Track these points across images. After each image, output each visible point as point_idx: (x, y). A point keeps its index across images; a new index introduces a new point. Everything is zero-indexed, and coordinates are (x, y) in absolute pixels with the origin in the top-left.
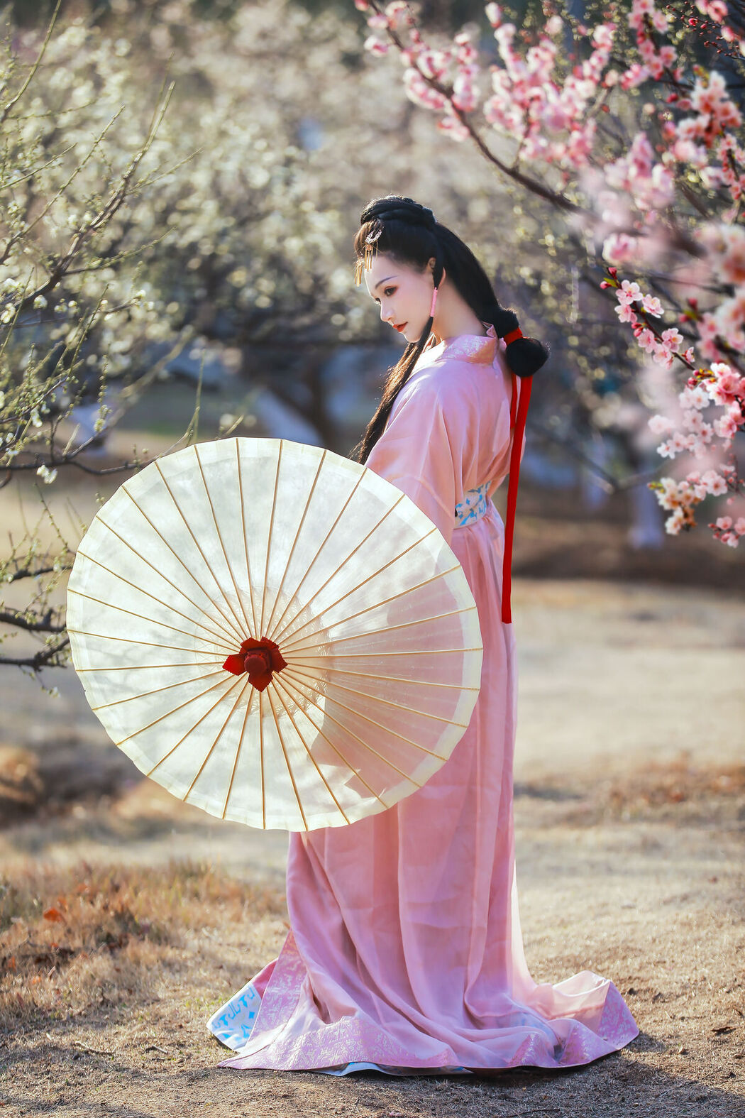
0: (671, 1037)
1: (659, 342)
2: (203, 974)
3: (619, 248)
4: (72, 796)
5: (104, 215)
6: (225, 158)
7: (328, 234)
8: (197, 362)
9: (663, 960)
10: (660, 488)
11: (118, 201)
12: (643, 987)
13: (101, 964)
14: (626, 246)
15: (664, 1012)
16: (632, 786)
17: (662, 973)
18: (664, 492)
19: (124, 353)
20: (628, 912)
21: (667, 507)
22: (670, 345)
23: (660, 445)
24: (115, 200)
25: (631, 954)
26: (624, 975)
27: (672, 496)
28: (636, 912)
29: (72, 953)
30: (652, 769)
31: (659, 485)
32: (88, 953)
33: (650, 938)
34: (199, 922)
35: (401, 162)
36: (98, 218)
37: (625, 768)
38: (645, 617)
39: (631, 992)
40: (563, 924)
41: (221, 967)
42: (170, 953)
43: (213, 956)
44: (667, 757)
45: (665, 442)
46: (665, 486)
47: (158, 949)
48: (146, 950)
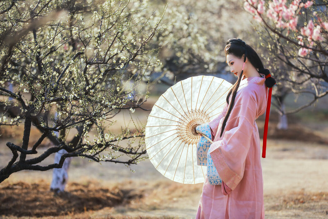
3: (303, 52)
4: (131, 198)
5: (148, 39)
6: (176, 22)
7: (203, 43)
8: (168, 78)
11: (153, 35)
14: (305, 51)
16: (289, 198)
19: (148, 76)
24: (152, 34)
30: (294, 193)
35: (218, 22)
36: (147, 40)
37: (286, 193)
38: (285, 150)
44: (298, 190)
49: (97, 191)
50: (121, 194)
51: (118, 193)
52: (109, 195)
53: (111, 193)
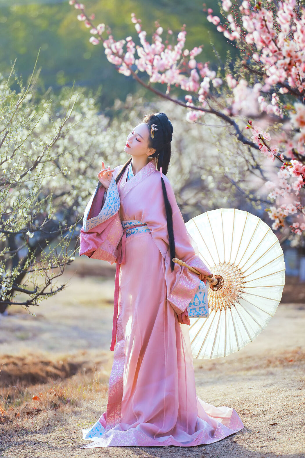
0: (255, 428)
1: (269, 151)
2: (87, 415)
9: (257, 404)
10: (270, 211)
12: (248, 412)
13: (50, 413)
15: (254, 420)
17: (256, 408)
18: (271, 212)
20: (250, 390)
21: (272, 218)
22: (274, 152)
23: (270, 193)
25: (246, 402)
26: (242, 409)
27: (275, 214)
28: (252, 390)
29: (41, 410)
31: (269, 210)
32: (46, 410)
33: (254, 397)
34: (89, 398)
39: (243, 414)
40: (225, 395)
41: (94, 413)
42: (76, 409)
43: (91, 409)
45: (272, 192)
46: (272, 210)
47: (72, 407)
48: (67, 408)
49: (35, 364)
50: (67, 368)
51: (63, 366)
52: (50, 369)
53: (55, 367)
